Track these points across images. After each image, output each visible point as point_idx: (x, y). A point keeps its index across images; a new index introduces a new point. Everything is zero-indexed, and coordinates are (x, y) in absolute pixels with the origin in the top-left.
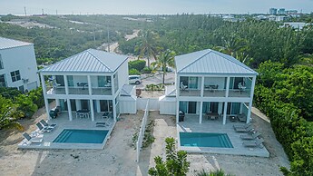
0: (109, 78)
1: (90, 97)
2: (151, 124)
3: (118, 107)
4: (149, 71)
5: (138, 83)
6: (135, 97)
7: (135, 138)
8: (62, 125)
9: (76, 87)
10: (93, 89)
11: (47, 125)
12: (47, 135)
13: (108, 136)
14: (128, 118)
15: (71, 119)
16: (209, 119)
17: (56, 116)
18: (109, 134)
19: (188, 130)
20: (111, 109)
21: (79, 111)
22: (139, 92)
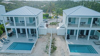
0: (34, 18)
1: (26, 27)
2: (54, 39)
3: (38, 32)
4: (50, 18)
5: (46, 22)
6: (46, 28)
7: (47, 47)
8: (13, 40)
9: (20, 23)
10: (27, 24)
11: (6, 40)
12: (5, 45)
13: (34, 46)
14: (43, 37)
15: (17, 37)
16: (81, 37)
17: (11, 35)
18: (34, 45)
19: (72, 43)
20: (36, 33)
21: (22, 34)
22: (47, 26)
